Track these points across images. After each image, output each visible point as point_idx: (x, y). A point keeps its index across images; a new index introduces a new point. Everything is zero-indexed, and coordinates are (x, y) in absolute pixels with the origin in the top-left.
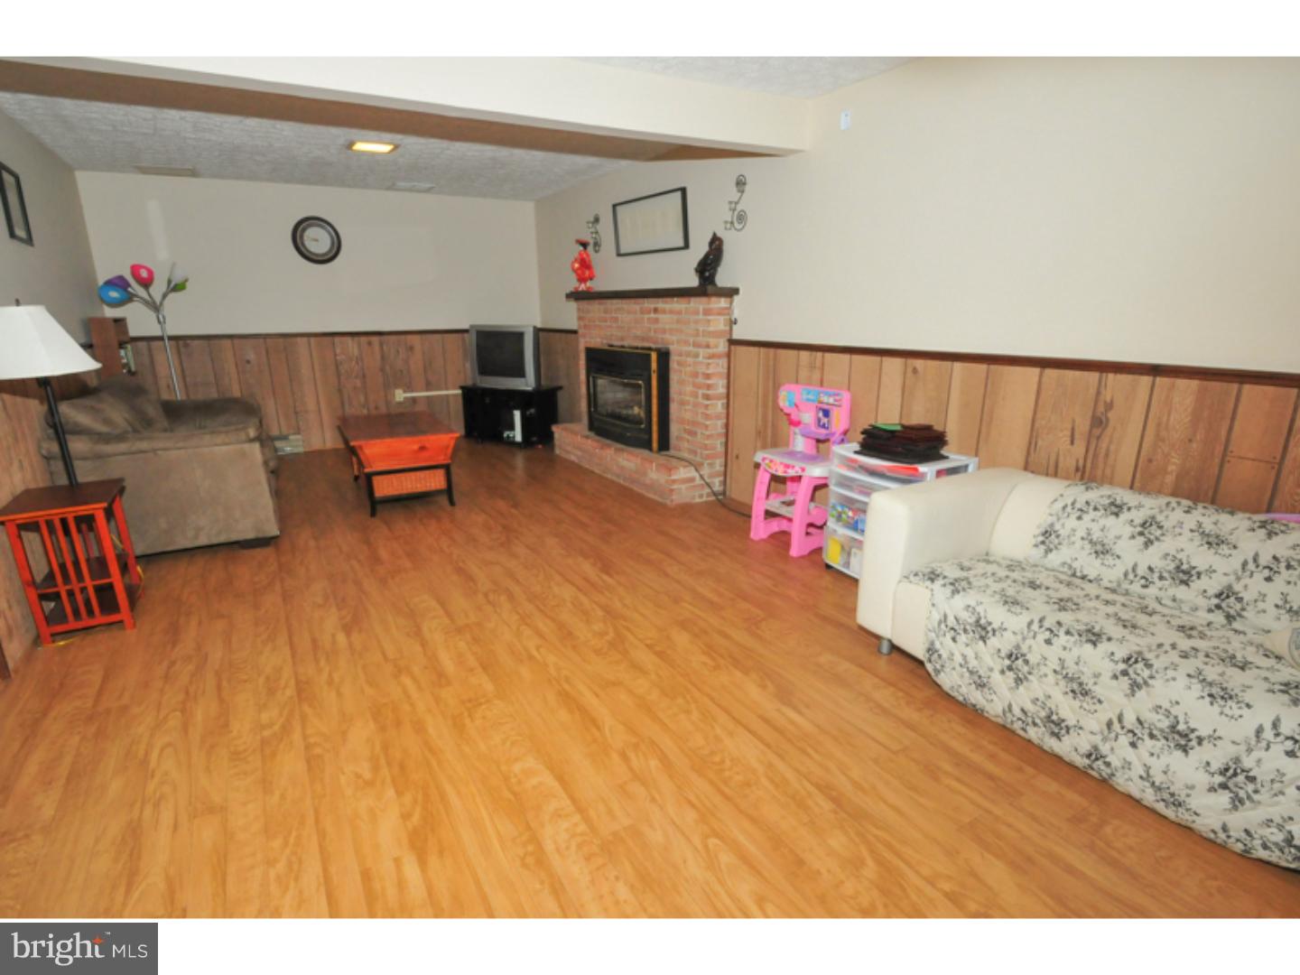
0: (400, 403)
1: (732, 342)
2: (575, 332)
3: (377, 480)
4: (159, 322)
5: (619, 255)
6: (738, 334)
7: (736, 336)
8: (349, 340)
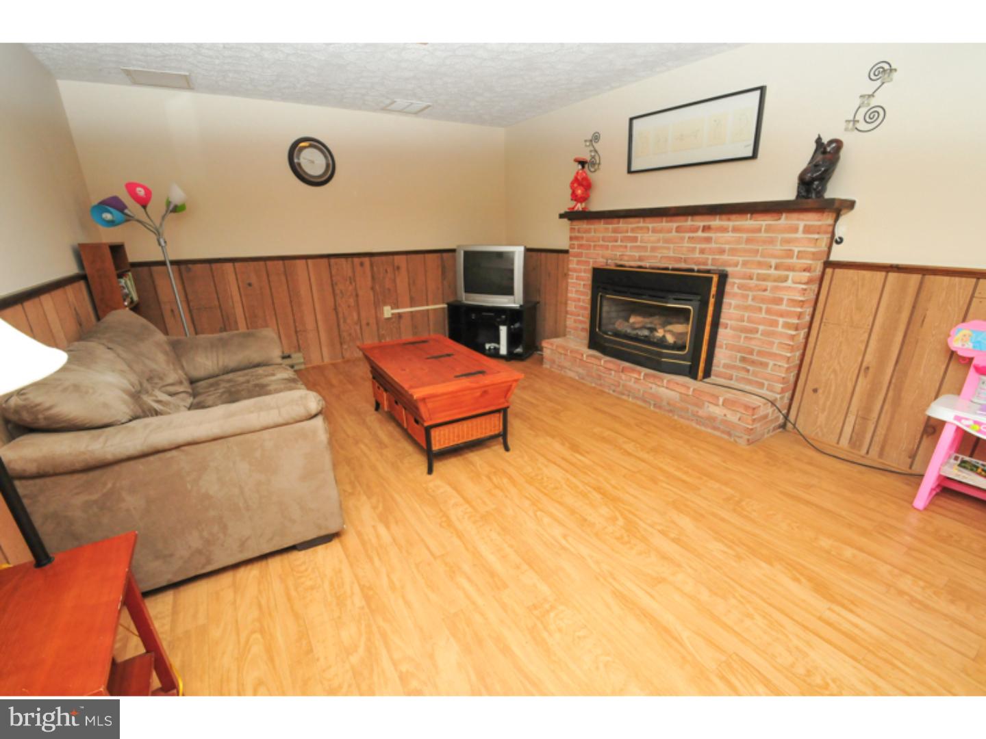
0: (388, 319)
1: (828, 264)
2: (566, 252)
3: (435, 433)
4: (160, 244)
5: (630, 172)
6: (838, 254)
7: (833, 258)
8: (343, 260)
